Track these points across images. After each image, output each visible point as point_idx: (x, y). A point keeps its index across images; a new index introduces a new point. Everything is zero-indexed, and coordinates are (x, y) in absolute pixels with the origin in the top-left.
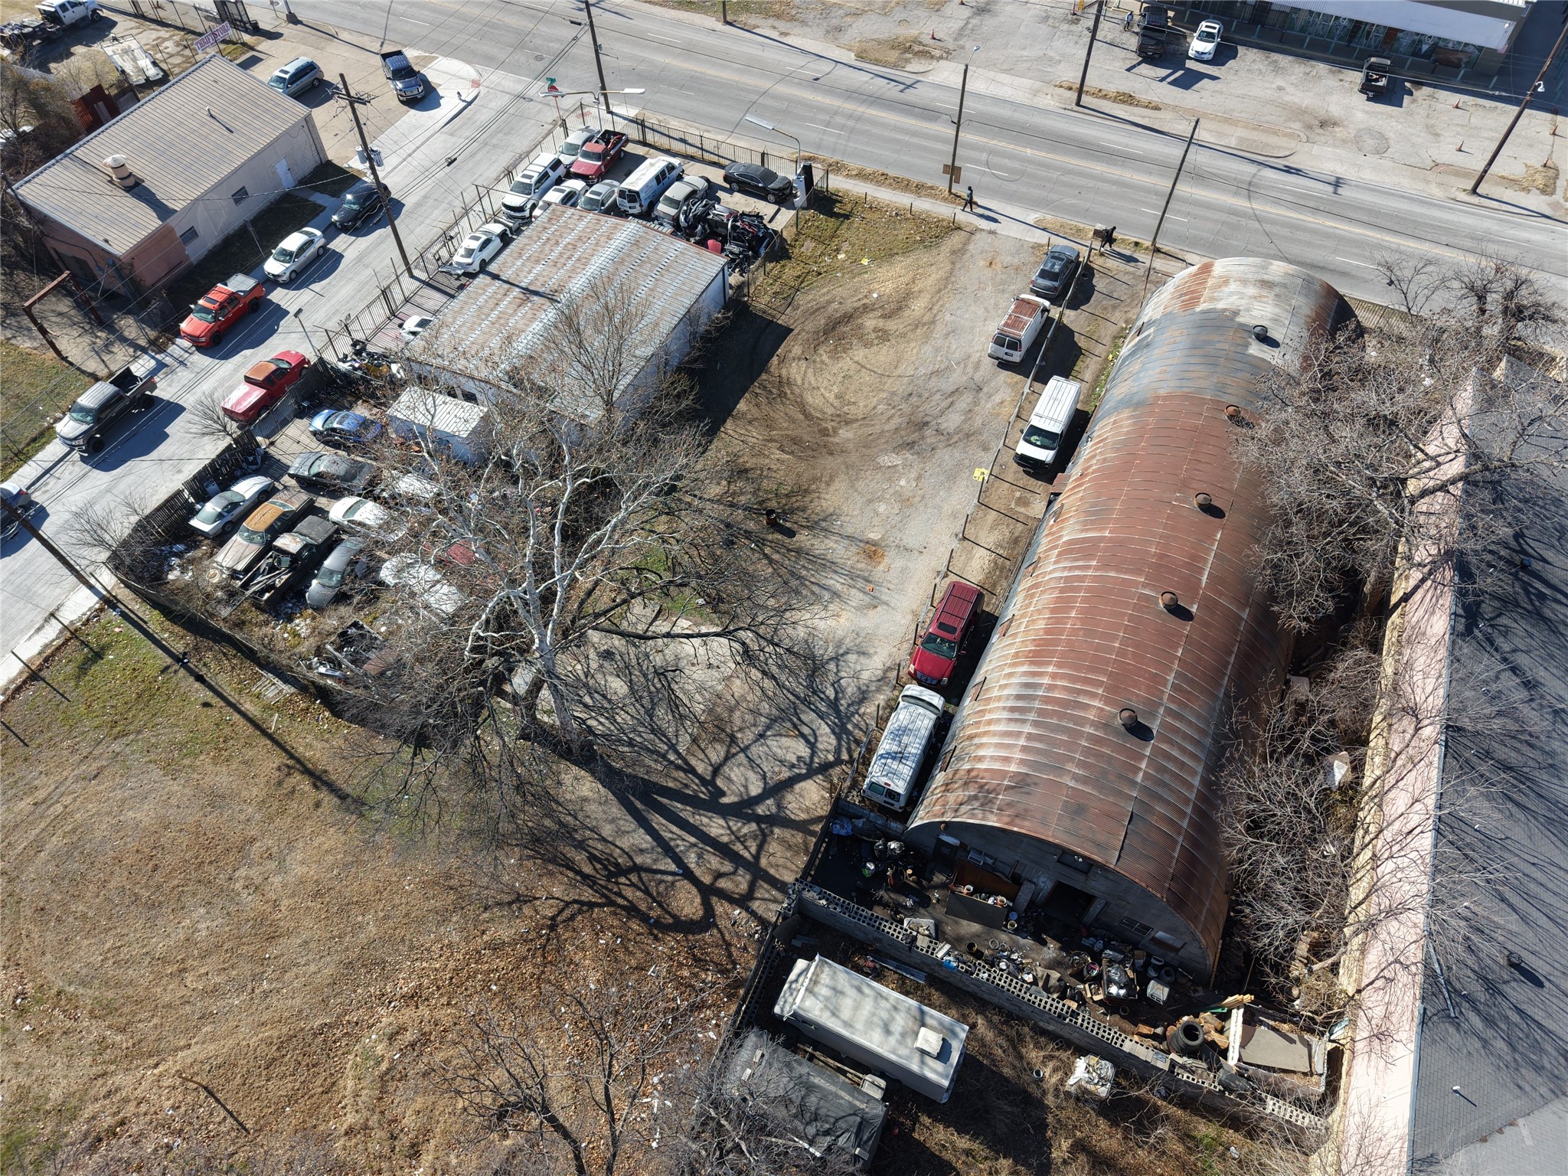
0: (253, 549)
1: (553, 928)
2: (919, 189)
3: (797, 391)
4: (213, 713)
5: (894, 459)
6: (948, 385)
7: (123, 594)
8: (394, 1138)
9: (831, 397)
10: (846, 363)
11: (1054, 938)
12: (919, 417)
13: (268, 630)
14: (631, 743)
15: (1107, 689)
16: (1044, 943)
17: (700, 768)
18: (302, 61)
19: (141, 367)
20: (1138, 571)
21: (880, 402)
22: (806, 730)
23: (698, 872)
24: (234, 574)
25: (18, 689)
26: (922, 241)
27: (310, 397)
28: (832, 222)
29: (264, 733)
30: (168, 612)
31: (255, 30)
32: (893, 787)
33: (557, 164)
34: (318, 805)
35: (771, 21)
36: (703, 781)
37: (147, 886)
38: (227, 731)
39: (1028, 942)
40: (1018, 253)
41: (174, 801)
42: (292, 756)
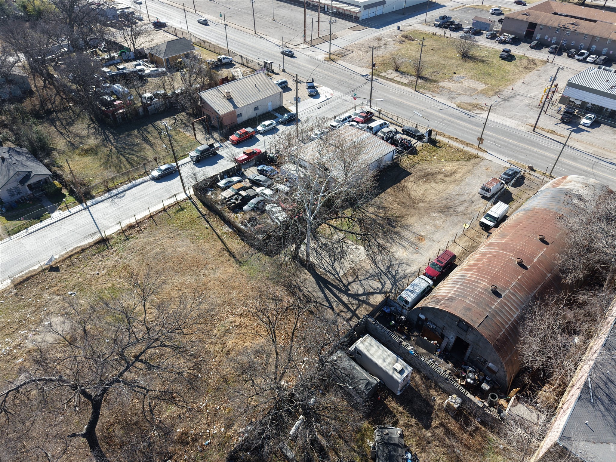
0: (233, 193)
1: (286, 310)
2: (468, 144)
3: (408, 190)
4: (208, 231)
5: (437, 215)
6: (462, 199)
7: (194, 197)
8: (224, 348)
9: (420, 194)
10: (428, 186)
11: (452, 363)
12: (449, 205)
13: (230, 215)
14: (325, 269)
15: (489, 280)
16: (448, 363)
17: (344, 282)
18: (284, 80)
19: (216, 145)
20: (511, 252)
21: (436, 199)
22: (382, 281)
23: (335, 309)
24: (225, 198)
25: (159, 212)
26: (464, 158)
27: (260, 162)
28: (435, 148)
29: (220, 239)
30: (204, 204)
31: (273, 72)
32: (407, 299)
33: (350, 117)
34: (229, 260)
35: (431, 92)
36: (344, 285)
37: (177, 267)
38: (211, 236)
39: (442, 361)
40: (498, 168)
41: (191, 249)
42: (226, 246)
